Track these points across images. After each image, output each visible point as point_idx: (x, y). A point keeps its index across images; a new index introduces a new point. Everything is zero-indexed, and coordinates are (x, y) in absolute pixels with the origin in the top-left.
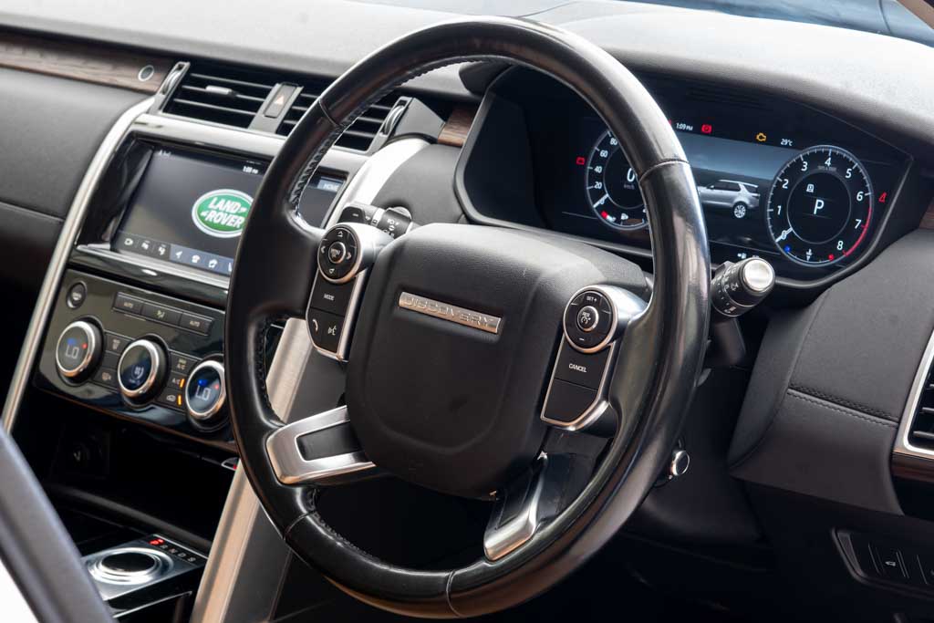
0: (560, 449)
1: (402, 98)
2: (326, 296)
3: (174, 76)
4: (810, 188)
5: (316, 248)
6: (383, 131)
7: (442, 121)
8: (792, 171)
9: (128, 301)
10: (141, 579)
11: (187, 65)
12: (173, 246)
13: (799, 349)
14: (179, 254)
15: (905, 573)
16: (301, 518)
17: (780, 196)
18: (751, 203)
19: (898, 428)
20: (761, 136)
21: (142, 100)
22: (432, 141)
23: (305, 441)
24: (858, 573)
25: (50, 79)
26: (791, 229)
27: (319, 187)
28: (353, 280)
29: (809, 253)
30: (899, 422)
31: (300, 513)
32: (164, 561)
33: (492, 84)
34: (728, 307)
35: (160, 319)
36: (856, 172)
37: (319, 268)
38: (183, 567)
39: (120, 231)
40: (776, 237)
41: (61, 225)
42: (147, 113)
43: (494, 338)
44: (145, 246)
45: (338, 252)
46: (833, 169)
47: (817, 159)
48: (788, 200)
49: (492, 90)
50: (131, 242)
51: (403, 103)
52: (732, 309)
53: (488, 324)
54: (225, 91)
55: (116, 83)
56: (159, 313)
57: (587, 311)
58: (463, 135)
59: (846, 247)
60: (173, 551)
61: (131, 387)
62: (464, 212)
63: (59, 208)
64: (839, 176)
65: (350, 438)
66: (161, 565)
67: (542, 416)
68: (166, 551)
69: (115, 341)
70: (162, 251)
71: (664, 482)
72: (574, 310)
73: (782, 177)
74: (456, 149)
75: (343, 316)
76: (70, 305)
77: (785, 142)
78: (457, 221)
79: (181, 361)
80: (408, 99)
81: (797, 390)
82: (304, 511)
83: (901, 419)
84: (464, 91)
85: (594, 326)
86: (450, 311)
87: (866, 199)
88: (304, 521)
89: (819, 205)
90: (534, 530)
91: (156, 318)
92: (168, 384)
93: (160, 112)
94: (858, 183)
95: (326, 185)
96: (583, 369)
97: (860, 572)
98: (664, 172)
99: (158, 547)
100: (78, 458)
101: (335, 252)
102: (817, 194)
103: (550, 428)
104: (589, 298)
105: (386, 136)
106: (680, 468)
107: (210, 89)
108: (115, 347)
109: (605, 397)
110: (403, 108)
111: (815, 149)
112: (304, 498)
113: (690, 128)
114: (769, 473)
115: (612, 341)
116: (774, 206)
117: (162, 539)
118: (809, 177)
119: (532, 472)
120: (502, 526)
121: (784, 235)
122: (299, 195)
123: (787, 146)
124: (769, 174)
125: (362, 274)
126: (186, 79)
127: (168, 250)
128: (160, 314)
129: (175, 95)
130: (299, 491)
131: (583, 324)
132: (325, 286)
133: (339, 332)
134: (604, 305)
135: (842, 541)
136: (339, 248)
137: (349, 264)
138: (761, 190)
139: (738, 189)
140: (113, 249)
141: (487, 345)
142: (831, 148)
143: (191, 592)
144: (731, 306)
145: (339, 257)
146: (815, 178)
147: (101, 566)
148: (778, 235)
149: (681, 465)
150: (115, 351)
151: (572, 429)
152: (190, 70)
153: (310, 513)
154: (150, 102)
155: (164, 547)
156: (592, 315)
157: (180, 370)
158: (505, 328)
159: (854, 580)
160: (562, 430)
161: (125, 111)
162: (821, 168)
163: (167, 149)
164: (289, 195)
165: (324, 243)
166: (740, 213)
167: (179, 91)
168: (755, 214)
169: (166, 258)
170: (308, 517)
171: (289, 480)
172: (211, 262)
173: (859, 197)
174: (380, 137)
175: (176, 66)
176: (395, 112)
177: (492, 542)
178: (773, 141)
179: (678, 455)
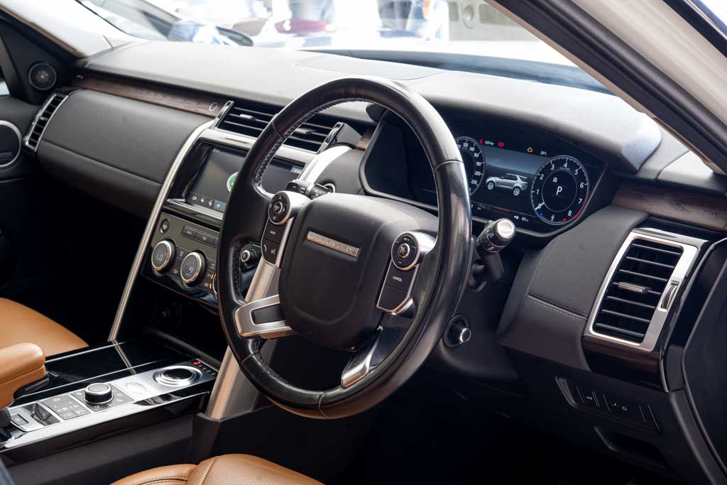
0: (391, 325)
1: (339, 123)
2: (271, 232)
3: (225, 108)
4: (555, 180)
5: (268, 206)
6: (326, 141)
7: (361, 136)
8: (546, 170)
9: (190, 230)
10: (184, 383)
11: (232, 102)
12: (216, 201)
13: (535, 273)
14: (218, 205)
15: (598, 404)
16: (250, 356)
17: (538, 184)
18: (523, 187)
19: (587, 321)
20: (530, 149)
21: (207, 121)
22: (353, 147)
23: (255, 313)
24: (572, 402)
25: (173, 110)
26: (544, 203)
27: (292, 171)
28: (285, 224)
29: (553, 217)
30: (588, 318)
31: (249, 353)
32: (198, 374)
33: (383, 116)
34: (490, 247)
35: (204, 241)
36: (580, 171)
37: (269, 217)
38: (207, 378)
39: (191, 192)
40: (536, 207)
41: (161, 187)
42: (210, 128)
43: (355, 260)
44: (202, 201)
45: (278, 207)
46: (568, 169)
47: (559, 163)
48: (542, 186)
49: (383, 119)
50: (196, 198)
51: (338, 126)
52: (492, 248)
53: (352, 251)
54: (249, 117)
55: (197, 112)
57: (403, 246)
58: (366, 144)
59: (573, 214)
60: (204, 369)
61: (186, 277)
62: (363, 187)
63: (160, 179)
64: (571, 173)
65: (280, 312)
66: (196, 376)
67: (378, 306)
68: (200, 369)
69: (181, 252)
70: (210, 204)
71: (456, 345)
72: (397, 245)
73: (540, 173)
74: (361, 151)
75: (279, 244)
76: (162, 232)
77: (543, 153)
78: (358, 193)
79: (212, 265)
80: (341, 124)
81: (533, 296)
82: (252, 353)
83: (589, 315)
84: (370, 120)
85: (407, 255)
86: (332, 244)
87: (585, 187)
88: (252, 358)
89: (560, 189)
90: (368, 370)
91: (202, 240)
92: (205, 277)
93: (216, 128)
94: (581, 177)
95: (295, 170)
96: (400, 280)
97: (573, 401)
98: (447, 167)
99: (196, 366)
100: (165, 315)
101: (276, 207)
102: (559, 183)
103: (384, 313)
104: (405, 239)
105: (328, 144)
106: (465, 337)
107: (242, 116)
108: (181, 255)
109: (411, 296)
110: (338, 129)
111: (559, 157)
112: (253, 346)
113: (492, 144)
114: (518, 343)
115: (416, 264)
116: (535, 189)
117: (200, 361)
118: (556, 173)
119: (374, 337)
120: (352, 367)
121: (540, 206)
122: (261, 175)
123: (544, 155)
124: (533, 171)
125: (291, 220)
126: (231, 110)
127: (213, 203)
128: (204, 238)
129: (224, 119)
130: (250, 341)
131: (401, 254)
132: (271, 226)
133: (277, 252)
134: (413, 243)
135: (562, 383)
136: (279, 205)
137: (284, 214)
138: (529, 180)
139: (516, 179)
140: (186, 202)
141: (350, 264)
142: (567, 157)
143: (209, 392)
144: (491, 246)
145: (279, 210)
146: (558, 174)
147: (162, 376)
148: (536, 206)
149: (465, 336)
150: (180, 257)
151: (394, 314)
152: (235, 105)
153: (255, 354)
154: (212, 122)
155: (200, 366)
156: (406, 249)
157: (212, 270)
158: (361, 255)
159: (569, 405)
160: (389, 315)
161: (197, 127)
162: (561, 168)
163: (218, 148)
164: (255, 175)
165: (272, 202)
166: (517, 193)
167: (227, 116)
168: (525, 193)
169: (212, 207)
170: (254, 356)
171: (245, 335)
173: (582, 186)
174: (325, 144)
175: (227, 103)
176: (334, 130)
177: (346, 376)
178: (536, 152)
179: (464, 330)
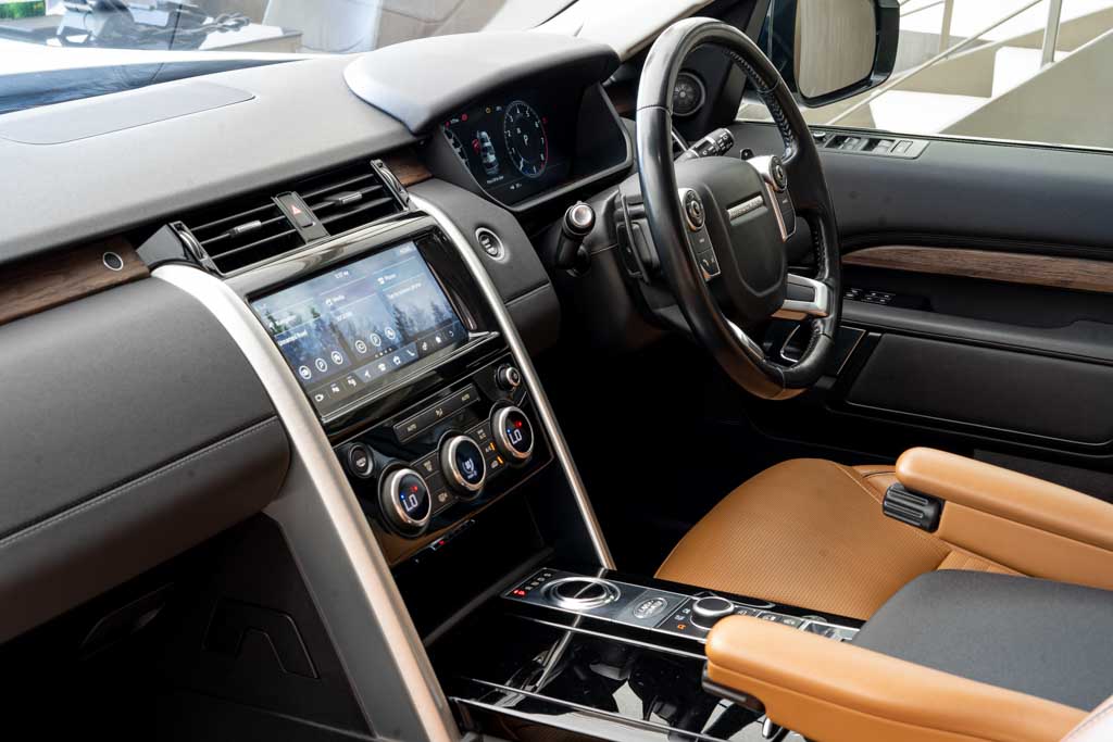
2: (701, 241)
9: (409, 425)
11: (182, 223)
14: (367, 374)
35: (443, 416)
41: (279, 420)
44: (336, 391)
46: (522, 115)
50: (322, 397)
51: (380, 165)
53: (758, 201)
56: (437, 412)
61: (474, 481)
63: (262, 411)
69: (425, 464)
70: (352, 383)
73: (507, 130)
77: (498, 108)
79: (479, 432)
86: (746, 206)
91: (439, 418)
108: (430, 469)
111: (511, 106)
116: (511, 150)
127: (355, 378)
128: (440, 413)
142: (516, 103)
150: (433, 472)
172: (395, 360)
173: (537, 125)
176: (386, 173)
